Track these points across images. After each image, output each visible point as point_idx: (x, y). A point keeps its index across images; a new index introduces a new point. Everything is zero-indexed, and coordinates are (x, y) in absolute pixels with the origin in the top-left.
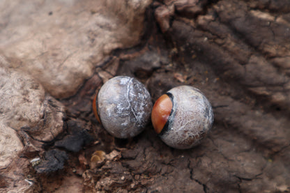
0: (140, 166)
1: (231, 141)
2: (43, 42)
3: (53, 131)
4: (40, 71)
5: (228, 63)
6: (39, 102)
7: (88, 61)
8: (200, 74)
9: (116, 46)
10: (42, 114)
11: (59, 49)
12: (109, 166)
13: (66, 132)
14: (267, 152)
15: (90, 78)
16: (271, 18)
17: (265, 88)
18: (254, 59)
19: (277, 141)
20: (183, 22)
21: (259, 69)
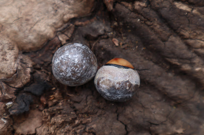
0: (83, 109)
1: (149, 93)
2: (19, 8)
3: (23, 82)
4: (16, 33)
5: (153, 40)
6: (13, 60)
7: (52, 26)
8: (132, 42)
9: (73, 16)
10: (15, 70)
11: (31, 15)
12: (61, 107)
13: (32, 82)
14: (173, 103)
15: (52, 39)
16: (189, 10)
17: (177, 60)
18: (173, 38)
19: (181, 97)
20: (124, 5)
21: (175, 47)
